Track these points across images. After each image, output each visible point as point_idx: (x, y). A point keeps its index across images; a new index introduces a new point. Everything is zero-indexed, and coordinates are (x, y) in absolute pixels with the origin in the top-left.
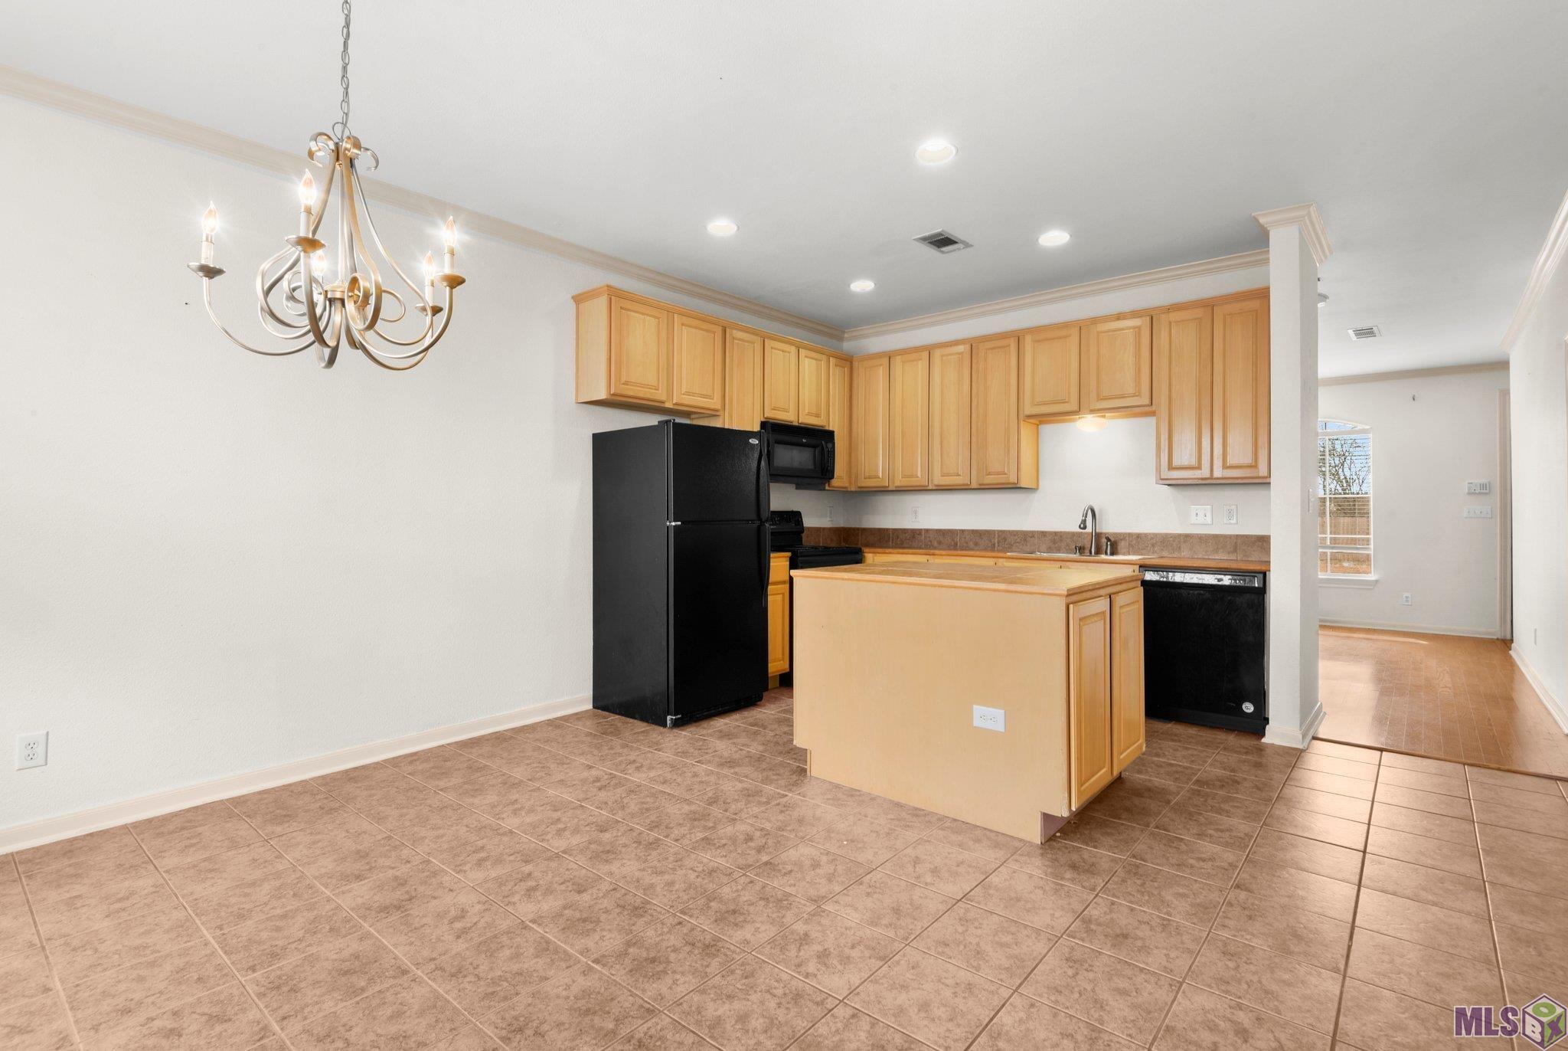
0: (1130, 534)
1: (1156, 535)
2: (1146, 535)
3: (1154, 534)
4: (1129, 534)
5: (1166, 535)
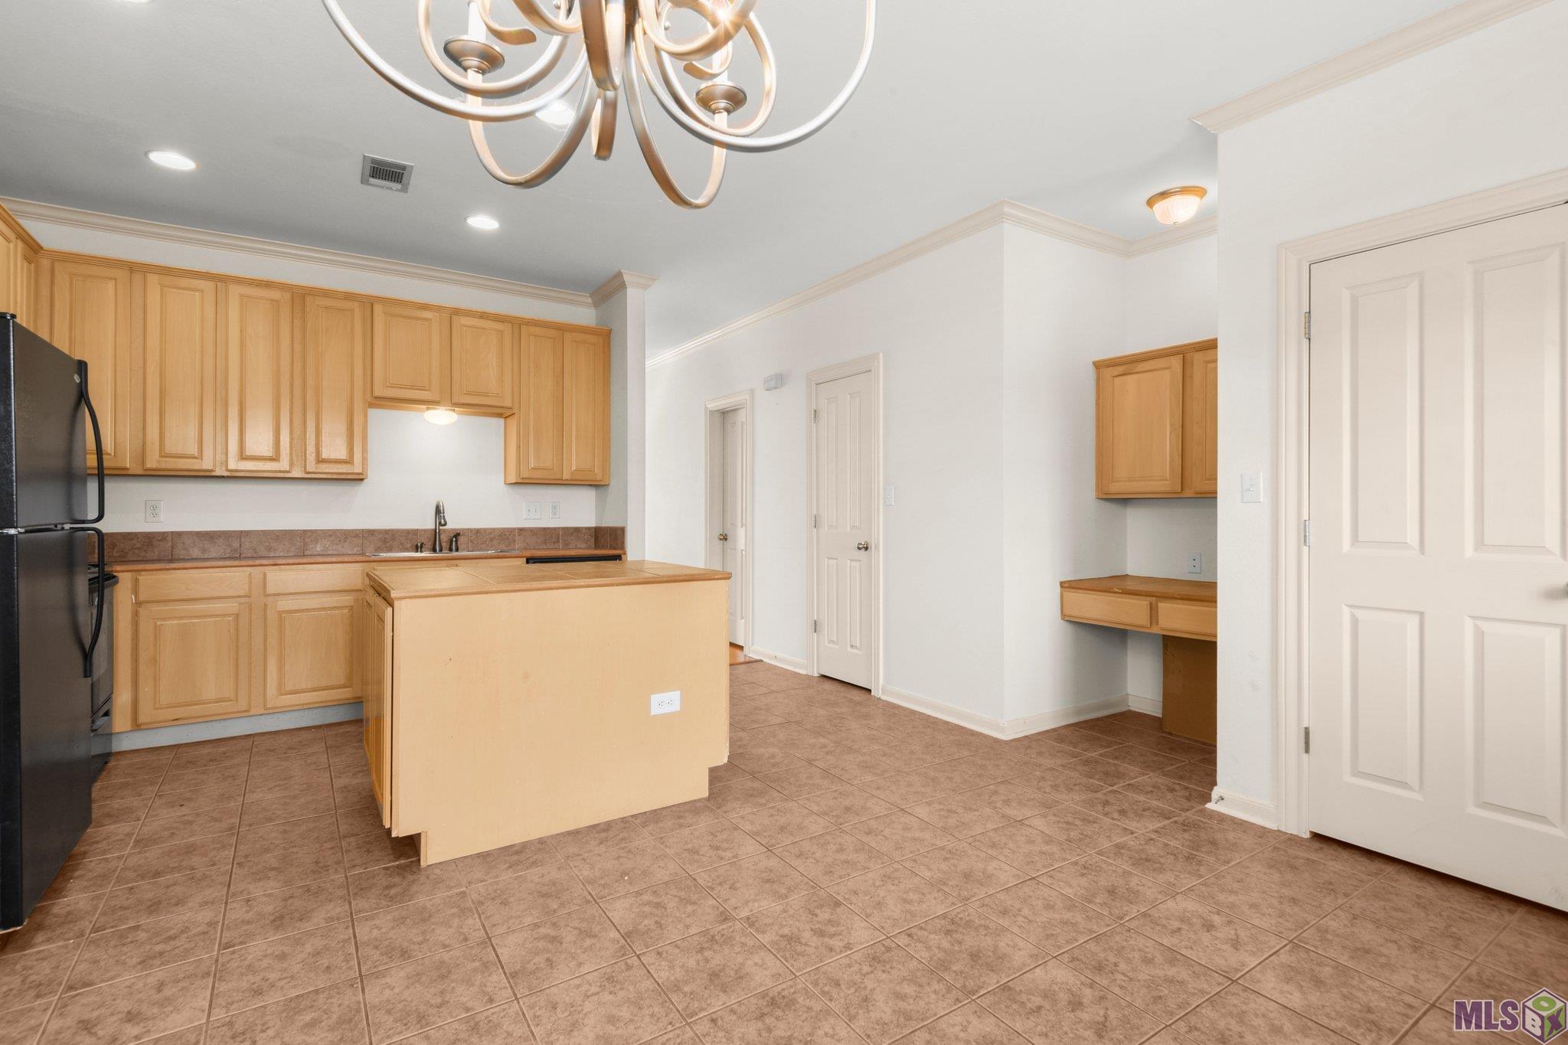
0: (470, 530)
1: (494, 529)
2: (485, 530)
3: (491, 529)
4: (468, 529)
5: (503, 529)
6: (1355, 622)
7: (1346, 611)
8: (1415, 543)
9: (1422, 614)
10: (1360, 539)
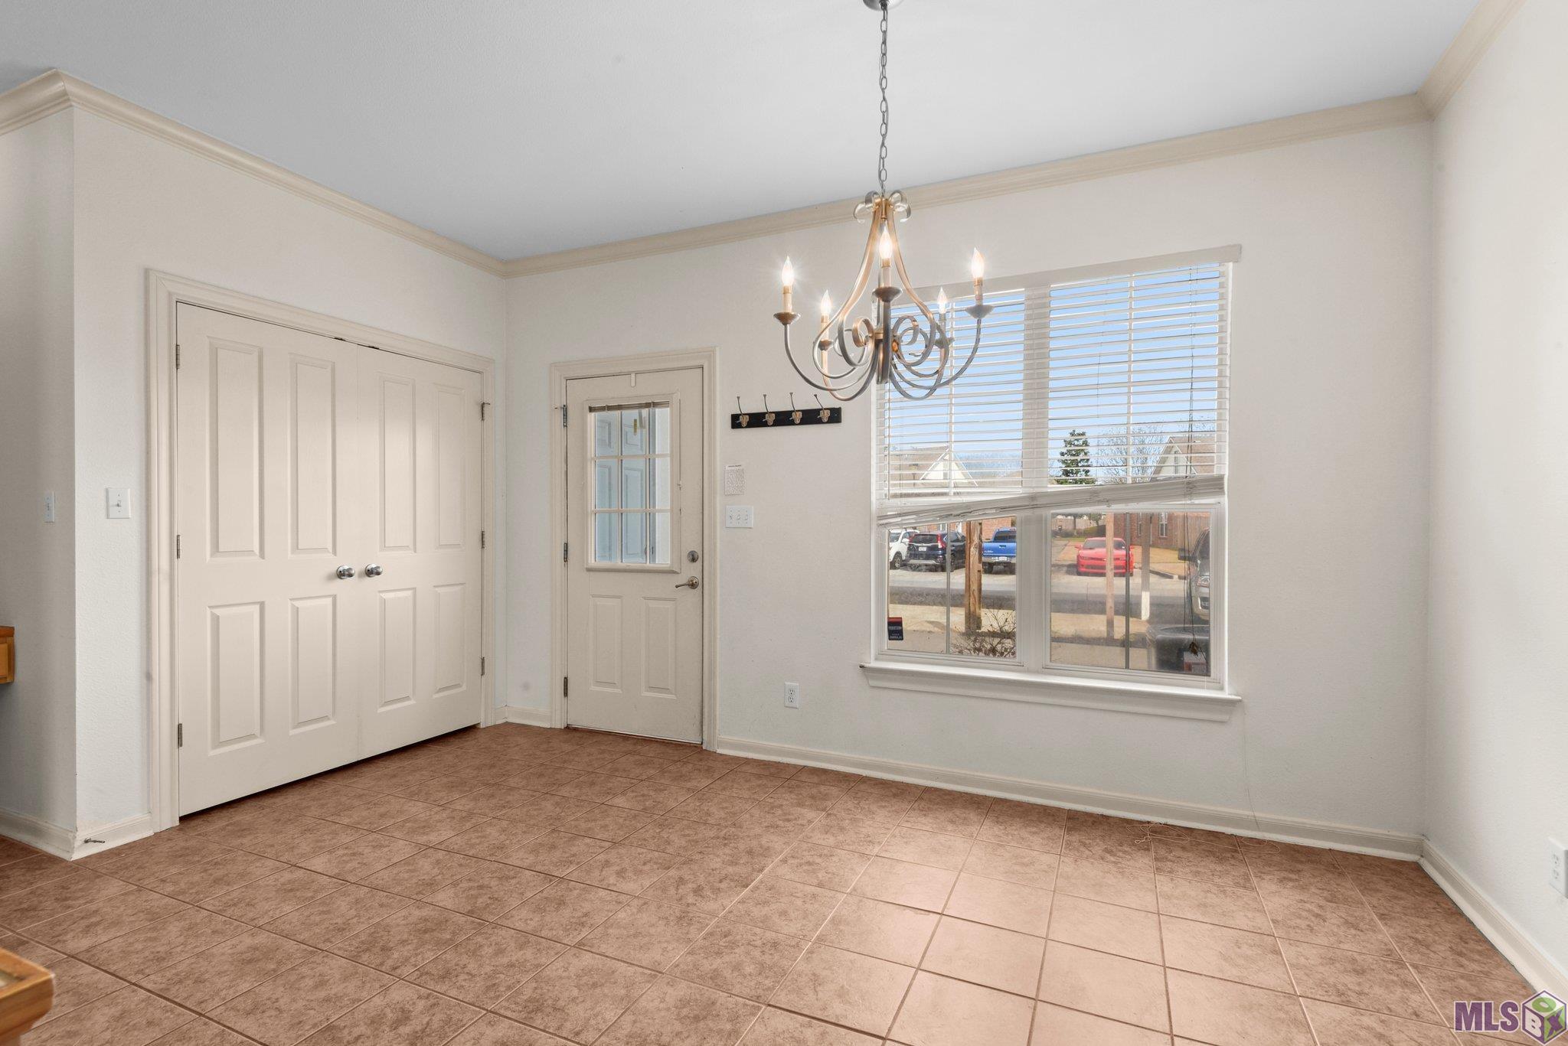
6: (216, 619)
7: (208, 611)
8: (257, 550)
9: (262, 605)
10: (220, 550)
